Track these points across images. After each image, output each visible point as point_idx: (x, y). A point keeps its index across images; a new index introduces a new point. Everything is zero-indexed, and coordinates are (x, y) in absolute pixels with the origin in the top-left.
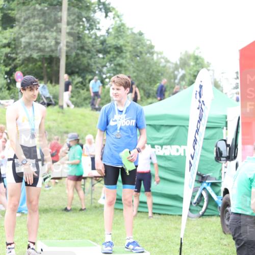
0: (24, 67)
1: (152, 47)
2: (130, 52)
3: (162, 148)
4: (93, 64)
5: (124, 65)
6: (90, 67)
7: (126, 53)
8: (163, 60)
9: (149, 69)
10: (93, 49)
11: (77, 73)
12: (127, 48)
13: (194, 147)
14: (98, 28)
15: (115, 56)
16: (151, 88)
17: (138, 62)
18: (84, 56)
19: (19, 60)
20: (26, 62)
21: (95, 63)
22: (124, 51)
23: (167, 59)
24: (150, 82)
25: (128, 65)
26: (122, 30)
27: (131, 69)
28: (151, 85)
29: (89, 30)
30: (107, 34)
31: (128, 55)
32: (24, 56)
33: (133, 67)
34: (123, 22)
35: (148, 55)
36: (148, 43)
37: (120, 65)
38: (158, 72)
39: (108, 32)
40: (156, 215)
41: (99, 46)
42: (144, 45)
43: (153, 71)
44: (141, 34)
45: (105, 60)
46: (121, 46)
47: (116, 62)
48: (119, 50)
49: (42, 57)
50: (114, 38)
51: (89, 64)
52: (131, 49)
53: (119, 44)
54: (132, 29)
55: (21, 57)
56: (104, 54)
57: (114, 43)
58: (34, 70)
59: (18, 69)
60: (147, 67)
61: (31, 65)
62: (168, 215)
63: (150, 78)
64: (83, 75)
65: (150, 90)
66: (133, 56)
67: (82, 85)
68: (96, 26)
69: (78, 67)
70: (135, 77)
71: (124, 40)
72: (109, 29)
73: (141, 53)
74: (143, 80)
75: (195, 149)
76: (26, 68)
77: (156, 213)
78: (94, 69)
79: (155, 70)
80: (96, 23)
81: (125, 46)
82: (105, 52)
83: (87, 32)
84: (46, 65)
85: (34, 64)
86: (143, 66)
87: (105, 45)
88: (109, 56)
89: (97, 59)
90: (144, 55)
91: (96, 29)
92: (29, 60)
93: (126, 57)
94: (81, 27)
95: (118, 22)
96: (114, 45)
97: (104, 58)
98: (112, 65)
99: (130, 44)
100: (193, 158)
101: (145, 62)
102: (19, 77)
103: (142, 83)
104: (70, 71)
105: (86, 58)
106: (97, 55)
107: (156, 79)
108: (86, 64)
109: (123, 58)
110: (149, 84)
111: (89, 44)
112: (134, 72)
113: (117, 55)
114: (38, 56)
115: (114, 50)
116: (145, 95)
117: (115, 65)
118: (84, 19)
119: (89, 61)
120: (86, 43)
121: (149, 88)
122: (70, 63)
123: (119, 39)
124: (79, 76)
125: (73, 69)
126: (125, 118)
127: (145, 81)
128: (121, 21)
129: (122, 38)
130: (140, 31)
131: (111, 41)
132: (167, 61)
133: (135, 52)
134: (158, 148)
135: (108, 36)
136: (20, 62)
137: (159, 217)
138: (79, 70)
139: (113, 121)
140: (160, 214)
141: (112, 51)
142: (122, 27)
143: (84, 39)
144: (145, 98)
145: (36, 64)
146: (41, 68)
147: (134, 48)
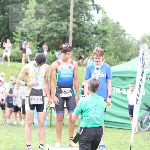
0: (49, 42)
1: (124, 31)
2: (111, 34)
3: (126, 90)
4: (89, 41)
5: (108, 41)
6: (88, 42)
7: (109, 34)
8: (131, 39)
9: (122, 44)
10: (89, 32)
11: (80, 46)
12: (109, 31)
13: (139, 90)
14: (93, 19)
15: (102, 36)
16: (123, 55)
17: (116, 40)
18: (84, 36)
19: (46, 38)
20: (50, 39)
21: (90, 40)
22: (108, 33)
23: (134, 38)
24: (123, 51)
25: (110, 42)
26: (106, 21)
27: (112, 44)
28: (123, 53)
29: (87, 20)
30: (98, 23)
31: (110, 35)
32: (49, 36)
33: (113, 43)
34: (107, 16)
35: (122, 35)
36: (122, 28)
37: (105, 41)
38: (128, 45)
39: (99, 22)
40: (122, 130)
41: (93, 30)
42: (119, 30)
43: (125, 45)
44: (118, 23)
45: (97, 38)
46: (106, 30)
47: (102, 40)
48: (105, 32)
49: (59, 36)
50: (102, 26)
51: (87, 41)
52: (111, 32)
53: (105, 29)
54: (112, 20)
55: (47, 36)
56: (96, 35)
57: (102, 28)
58: (54, 44)
59: (45, 43)
60: (121, 43)
61: (52, 41)
62: (129, 130)
63: (123, 49)
64: (84, 47)
65: (123, 56)
66: (113, 36)
67: (82, 53)
68: (92, 18)
69: (80, 42)
70: (114, 48)
71: (108, 27)
72: (99, 20)
73: (118, 34)
74: (119, 51)
75: (139, 91)
76: (50, 43)
77: (122, 129)
78: (90, 43)
79: (126, 44)
80: (92, 16)
81: (108, 30)
82: (97, 34)
83: (86, 22)
84: (61, 41)
85: (54, 40)
86: (119, 42)
87: (97, 29)
88: (99, 36)
89: (92, 38)
90: (119, 36)
91: (92, 20)
92: (52, 38)
93: (109, 37)
94: (83, 19)
95: (104, 16)
96: (102, 30)
97: (96, 37)
98: (101, 42)
99: (111, 29)
100: (138, 96)
101: (120, 40)
102: (45, 48)
103: (118, 52)
104: (75, 45)
105: (85, 37)
106: (92, 35)
107: (126, 50)
108: (85, 41)
109: (107, 37)
110: (122, 53)
111: (87, 29)
112: (113, 45)
113: (104, 36)
114: (57, 36)
115: (102, 33)
116: (120, 59)
117: (102, 41)
118: (84, 14)
119: (87, 39)
120: (85, 28)
121: (122, 55)
122: (76, 40)
123: (105, 26)
124: (81, 47)
125: (78, 43)
126: (101, 72)
127: (120, 51)
128: (105, 15)
129: (107, 25)
130: (118, 22)
131: (100, 27)
132: (134, 40)
133: (114, 34)
134: (124, 90)
135: (98, 24)
136: (46, 39)
137: (123, 131)
138: (82, 44)
139: (93, 74)
140: (124, 129)
141: (101, 33)
142: (106, 19)
143: (84, 26)
144: (120, 61)
145: (56, 40)
146: (59, 43)
147: (113, 31)
